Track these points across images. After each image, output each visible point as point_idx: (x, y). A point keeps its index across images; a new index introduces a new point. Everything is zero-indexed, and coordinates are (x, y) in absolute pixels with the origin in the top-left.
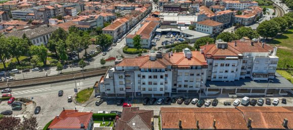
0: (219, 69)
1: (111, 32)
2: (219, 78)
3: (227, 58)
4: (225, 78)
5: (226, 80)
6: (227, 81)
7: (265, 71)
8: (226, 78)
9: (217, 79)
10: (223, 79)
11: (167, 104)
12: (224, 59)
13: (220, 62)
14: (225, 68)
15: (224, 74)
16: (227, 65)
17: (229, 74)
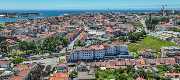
0: (109, 50)
1: (68, 39)
6: (112, 54)
7: (124, 51)
10: (110, 54)
12: (110, 47)
13: (109, 48)
14: (110, 50)
15: (111, 52)
16: (111, 49)
17: (112, 52)
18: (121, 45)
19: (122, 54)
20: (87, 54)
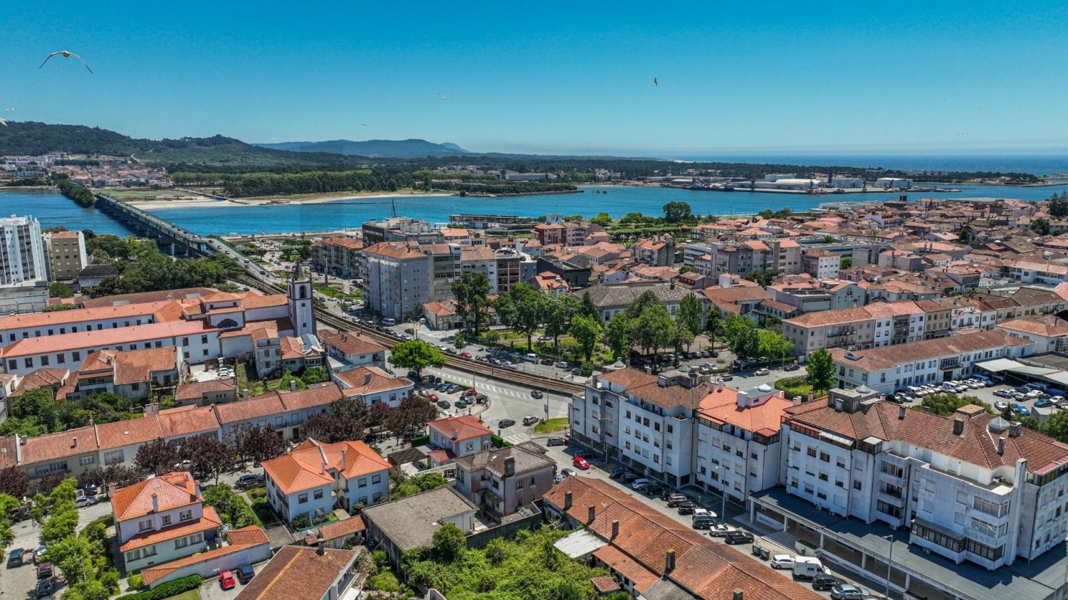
0: (802, 459)
1: (802, 333)
2: (807, 490)
3: (823, 434)
4: (820, 495)
5: (824, 503)
6: (826, 510)
7: (958, 530)
8: (824, 497)
9: (800, 492)
10: (815, 499)
11: (648, 495)
12: (816, 436)
13: (805, 442)
14: (817, 465)
15: (816, 483)
16: (826, 458)
17: (829, 488)
18: (943, 460)
19: (915, 549)
20: (645, 431)
